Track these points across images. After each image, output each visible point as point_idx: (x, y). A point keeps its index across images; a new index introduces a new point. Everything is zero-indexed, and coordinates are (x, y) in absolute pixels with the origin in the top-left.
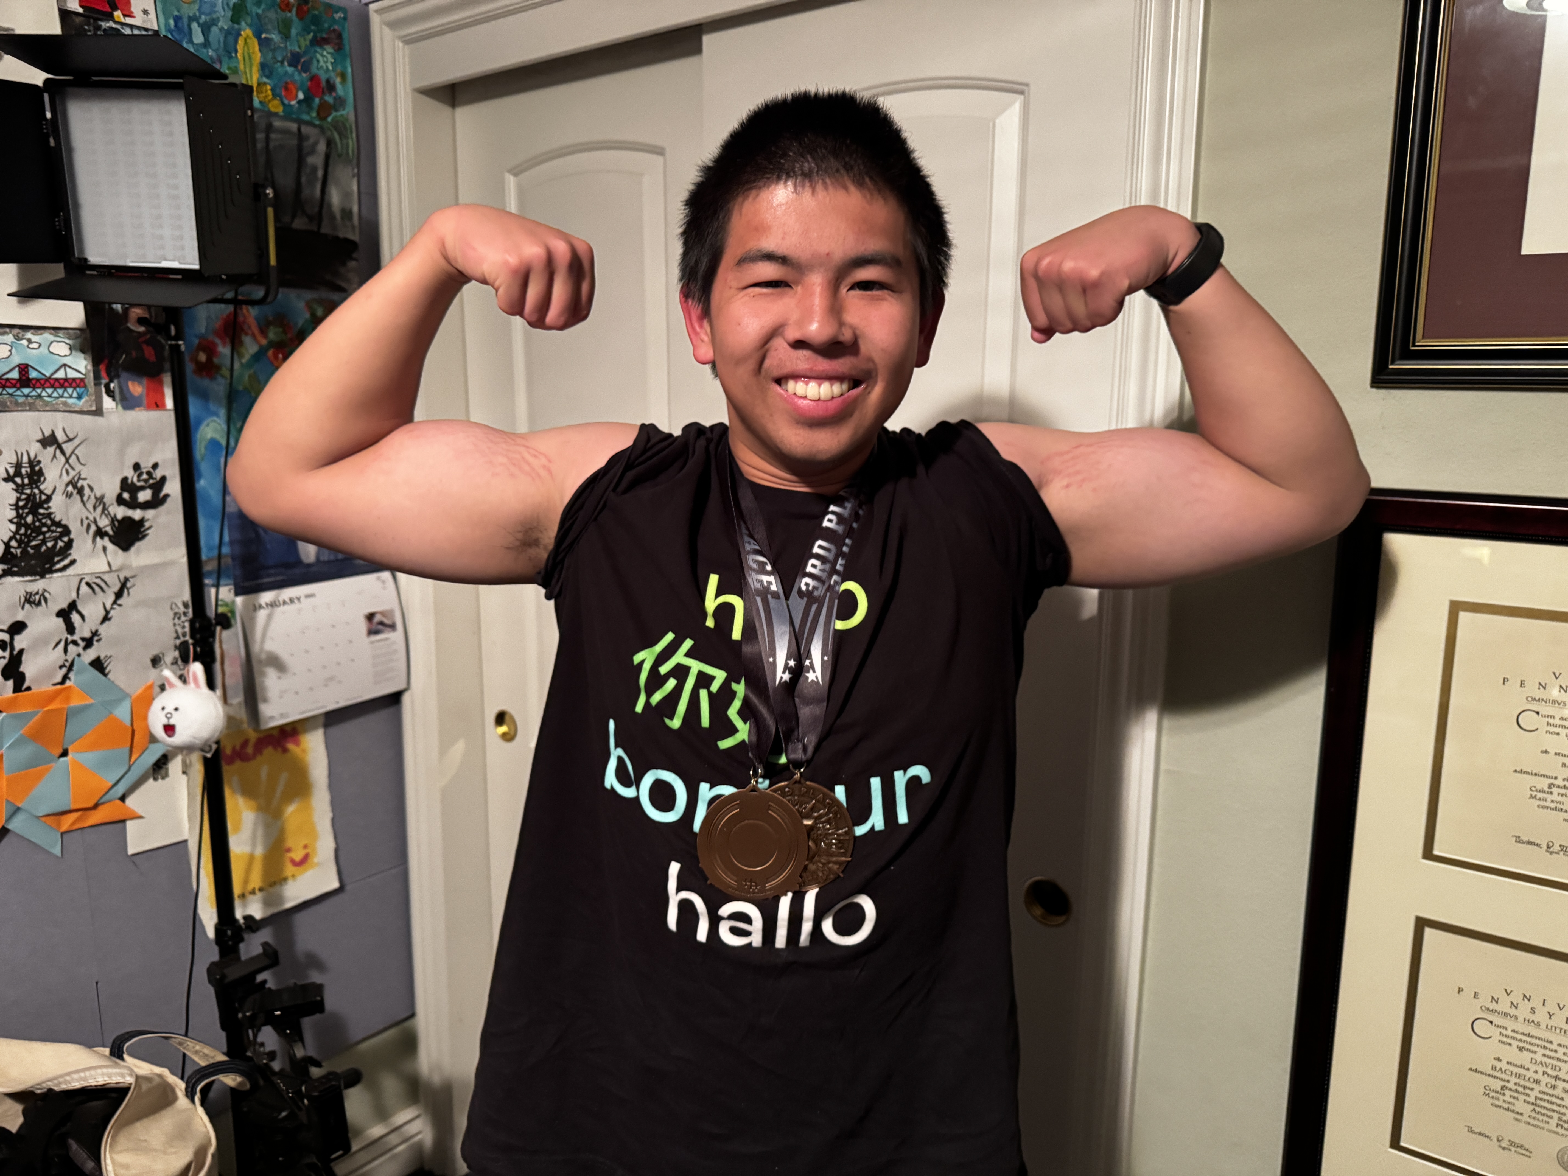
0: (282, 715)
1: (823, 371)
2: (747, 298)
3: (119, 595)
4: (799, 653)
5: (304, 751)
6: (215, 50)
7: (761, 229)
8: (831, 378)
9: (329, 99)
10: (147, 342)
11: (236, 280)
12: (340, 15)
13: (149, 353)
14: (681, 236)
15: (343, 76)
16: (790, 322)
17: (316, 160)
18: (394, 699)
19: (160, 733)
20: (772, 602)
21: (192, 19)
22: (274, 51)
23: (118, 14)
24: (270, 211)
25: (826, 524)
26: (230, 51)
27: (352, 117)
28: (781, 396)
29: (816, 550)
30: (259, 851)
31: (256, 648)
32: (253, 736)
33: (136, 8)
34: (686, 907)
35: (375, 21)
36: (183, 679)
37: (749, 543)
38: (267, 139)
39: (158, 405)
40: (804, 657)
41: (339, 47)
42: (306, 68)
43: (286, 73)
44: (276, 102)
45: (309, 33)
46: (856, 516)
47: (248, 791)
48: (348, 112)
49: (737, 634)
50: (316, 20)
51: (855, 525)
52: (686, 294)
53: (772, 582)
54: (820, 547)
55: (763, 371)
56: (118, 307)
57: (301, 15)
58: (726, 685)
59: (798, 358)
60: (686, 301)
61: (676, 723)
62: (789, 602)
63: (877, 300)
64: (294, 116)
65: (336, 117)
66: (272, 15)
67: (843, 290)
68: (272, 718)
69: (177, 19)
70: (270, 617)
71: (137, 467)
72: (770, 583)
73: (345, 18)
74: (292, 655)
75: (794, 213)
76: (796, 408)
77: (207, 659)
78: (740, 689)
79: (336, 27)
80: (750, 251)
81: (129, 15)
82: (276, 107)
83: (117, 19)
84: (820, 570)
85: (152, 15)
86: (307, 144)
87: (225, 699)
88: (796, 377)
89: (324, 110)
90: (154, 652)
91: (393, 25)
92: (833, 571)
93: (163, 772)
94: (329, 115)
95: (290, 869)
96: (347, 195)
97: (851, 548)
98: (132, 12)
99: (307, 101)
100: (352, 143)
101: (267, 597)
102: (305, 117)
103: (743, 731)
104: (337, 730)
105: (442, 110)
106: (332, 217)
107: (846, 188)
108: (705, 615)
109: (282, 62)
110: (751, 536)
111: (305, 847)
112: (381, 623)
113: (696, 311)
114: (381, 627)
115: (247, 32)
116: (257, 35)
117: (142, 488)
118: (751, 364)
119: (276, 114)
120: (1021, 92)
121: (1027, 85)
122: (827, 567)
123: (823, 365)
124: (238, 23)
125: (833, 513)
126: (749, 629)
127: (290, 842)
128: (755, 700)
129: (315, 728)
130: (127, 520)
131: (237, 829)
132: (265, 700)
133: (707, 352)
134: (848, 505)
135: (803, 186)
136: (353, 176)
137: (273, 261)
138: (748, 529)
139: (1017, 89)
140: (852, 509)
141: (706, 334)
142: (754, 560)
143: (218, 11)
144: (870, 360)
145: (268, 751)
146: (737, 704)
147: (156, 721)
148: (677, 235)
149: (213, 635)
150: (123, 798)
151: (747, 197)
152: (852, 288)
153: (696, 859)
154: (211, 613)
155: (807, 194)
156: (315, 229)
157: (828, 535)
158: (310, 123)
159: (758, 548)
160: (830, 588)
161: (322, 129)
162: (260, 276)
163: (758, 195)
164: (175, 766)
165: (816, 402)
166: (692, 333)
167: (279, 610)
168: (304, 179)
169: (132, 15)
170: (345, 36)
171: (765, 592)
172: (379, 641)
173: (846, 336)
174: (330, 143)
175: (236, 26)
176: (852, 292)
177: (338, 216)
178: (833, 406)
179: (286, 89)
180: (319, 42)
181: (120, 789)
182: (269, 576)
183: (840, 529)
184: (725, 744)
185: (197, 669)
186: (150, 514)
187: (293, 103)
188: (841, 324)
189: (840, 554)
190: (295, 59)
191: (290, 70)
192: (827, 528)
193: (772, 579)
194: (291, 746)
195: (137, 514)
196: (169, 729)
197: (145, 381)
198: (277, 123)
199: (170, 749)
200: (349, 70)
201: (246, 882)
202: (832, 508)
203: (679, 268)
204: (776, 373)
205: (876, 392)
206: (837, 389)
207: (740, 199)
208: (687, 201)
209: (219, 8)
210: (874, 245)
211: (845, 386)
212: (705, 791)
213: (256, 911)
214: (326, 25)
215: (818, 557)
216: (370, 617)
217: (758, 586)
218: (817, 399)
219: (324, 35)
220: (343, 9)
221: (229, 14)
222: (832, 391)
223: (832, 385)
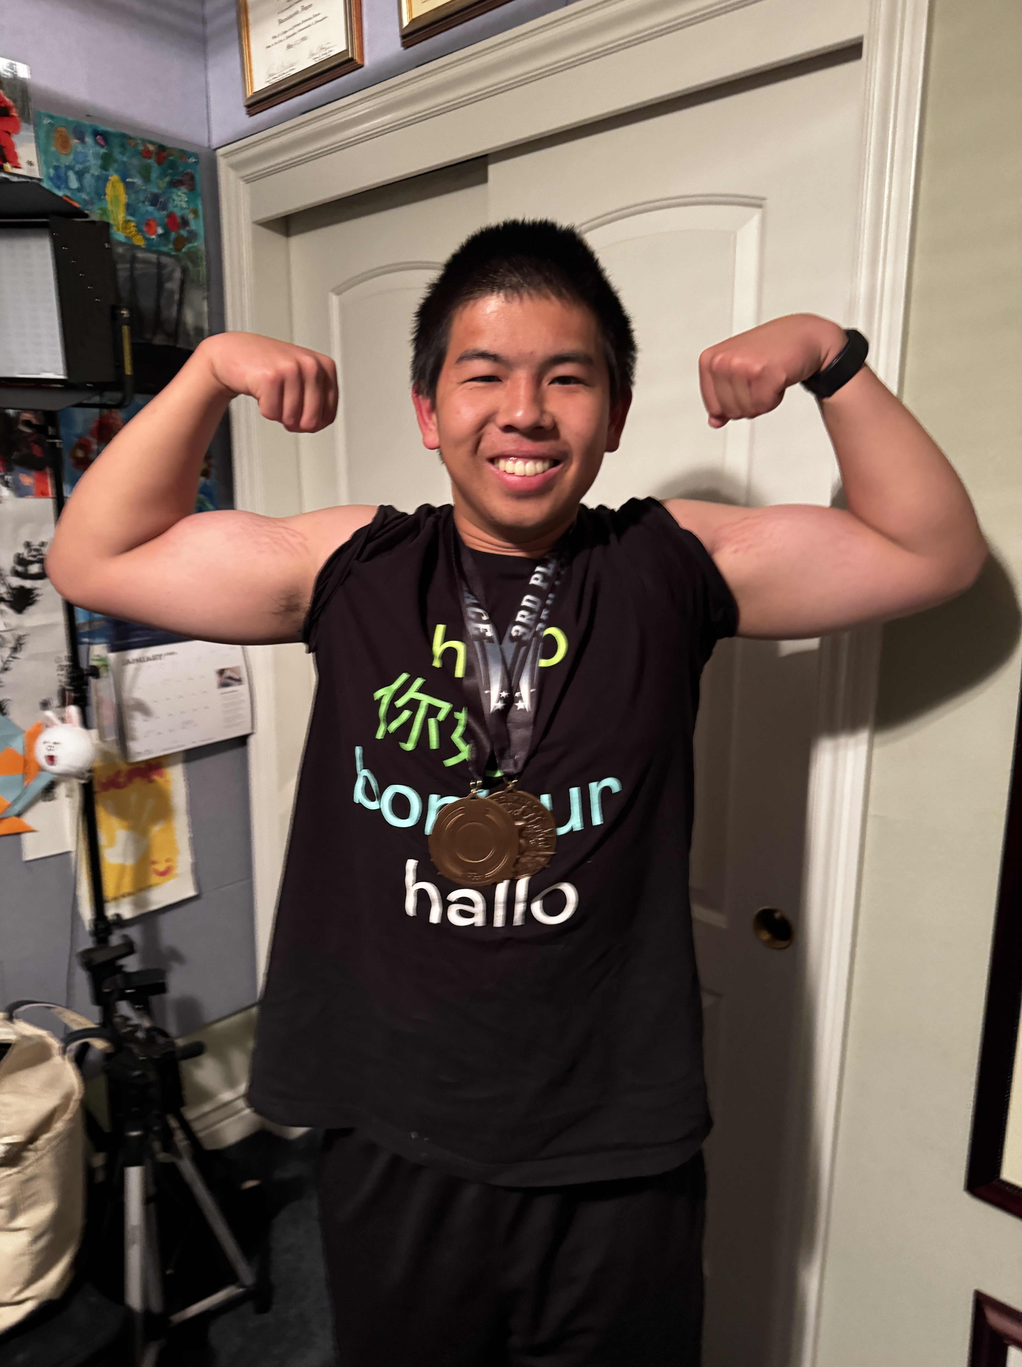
0: (148, 752)
1: (527, 452)
2: (465, 391)
3: (15, 650)
4: (511, 687)
5: (167, 781)
6: (88, 194)
7: (475, 332)
8: (535, 458)
9: (184, 233)
10: (36, 442)
11: (100, 388)
12: (192, 160)
13: (37, 451)
14: (414, 342)
15: (195, 212)
16: (501, 410)
17: (173, 285)
18: (242, 741)
19: (43, 762)
20: (488, 646)
21: (69, 168)
22: (137, 192)
23: (8, 166)
24: (126, 329)
25: (533, 582)
26: (100, 194)
27: (203, 248)
28: (493, 472)
29: (524, 603)
30: (130, 862)
31: (125, 695)
32: (124, 767)
33: (22, 161)
34: (422, 896)
35: (222, 163)
36: (63, 720)
37: (468, 597)
38: (132, 270)
39: (44, 494)
40: (514, 690)
41: (192, 188)
42: (164, 207)
43: (147, 212)
44: (139, 237)
45: (166, 176)
46: (557, 575)
47: (121, 812)
48: (199, 244)
49: (459, 672)
50: (173, 165)
51: (557, 583)
52: (417, 391)
53: (488, 630)
54: (528, 600)
55: (479, 453)
56: (11, 412)
57: (160, 162)
58: (450, 715)
59: (507, 441)
60: (417, 396)
61: (409, 746)
62: (503, 646)
63: (575, 392)
64: (154, 249)
65: (190, 248)
66: (135, 161)
67: (545, 384)
68: (139, 753)
69: (56, 168)
70: (137, 670)
71: (28, 545)
72: (486, 630)
73: (196, 163)
74: (156, 702)
75: (503, 319)
76: (507, 484)
77: (82, 701)
78: (462, 717)
79: (189, 170)
80: (467, 351)
81: (17, 167)
82: (139, 241)
83: (6, 170)
84: (528, 619)
85: (36, 167)
86: (165, 272)
87: (102, 736)
88: (506, 457)
89: (180, 243)
90: (44, 697)
91: (235, 167)
92: (538, 620)
93: (50, 795)
94: (183, 247)
95: (155, 879)
96: (198, 315)
97: (554, 600)
98: (18, 164)
99: (165, 236)
100: (203, 270)
101: (135, 654)
102: (164, 249)
103: (465, 752)
104: (196, 765)
105: (276, 239)
106: (188, 335)
107: (548, 298)
108: (431, 657)
109: (144, 202)
110: (471, 592)
111: (167, 861)
112: (231, 678)
113: (426, 403)
114: (229, 681)
115: (114, 177)
116: (123, 179)
117: (32, 563)
118: (468, 446)
119: (138, 247)
120: (760, 206)
121: (764, 199)
122: (534, 616)
123: (528, 446)
124: (106, 170)
125: (538, 572)
126: (470, 669)
127: (156, 856)
128: (474, 725)
129: (174, 764)
130: (22, 588)
131: (112, 843)
132: (133, 739)
133: (434, 438)
134: (552, 566)
135: (513, 297)
136: (204, 299)
137: (128, 371)
138: (468, 586)
139: (756, 203)
140: (555, 569)
141: (434, 424)
142: (472, 611)
143: (89, 161)
144: (566, 443)
145: (138, 782)
146: (460, 730)
147: (41, 753)
148: (410, 341)
149: (87, 684)
150: (19, 815)
151: (466, 306)
152: (552, 382)
153: (428, 855)
154: (84, 665)
155: (516, 304)
156: (171, 344)
157: (534, 590)
158: (167, 254)
159: (475, 601)
160: (536, 634)
161: (177, 258)
162: (117, 384)
163: (475, 305)
164: (61, 791)
165: (523, 477)
166: (423, 424)
167: (145, 665)
168: (163, 302)
169: (18, 166)
170: (197, 177)
171: (481, 637)
172: (229, 692)
173: (547, 422)
174: (185, 271)
175: (104, 172)
176: (553, 386)
177: (192, 332)
178: (536, 480)
179: (148, 225)
180: (175, 184)
181: (17, 808)
182: (138, 636)
183: (545, 586)
184: (450, 762)
185: (73, 711)
186: (37, 584)
187: (153, 237)
188: (543, 412)
189: (544, 606)
190: (155, 200)
191: (151, 209)
192: (533, 585)
193: (487, 627)
194: (156, 777)
195: (28, 584)
196: (51, 759)
197: (33, 473)
198: (140, 255)
199: (56, 776)
200: (200, 207)
201: (118, 886)
202: (538, 569)
203: (411, 369)
204: (490, 454)
205: (572, 470)
206: (539, 466)
207: (460, 308)
208: (418, 312)
209: (91, 158)
210: (570, 346)
211: (547, 465)
212: (435, 802)
213: (127, 912)
214: (181, 169)
215: (525, 608)
216: (221, 672)
217: (476, 632)
218: (523, 475)
219: (179, 178)
220: (195, 155)
221: (99, 162)
222: (536, 468)
223: (535, 463)
